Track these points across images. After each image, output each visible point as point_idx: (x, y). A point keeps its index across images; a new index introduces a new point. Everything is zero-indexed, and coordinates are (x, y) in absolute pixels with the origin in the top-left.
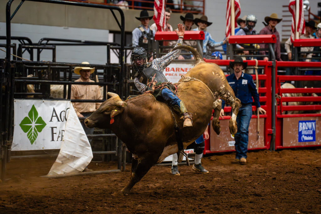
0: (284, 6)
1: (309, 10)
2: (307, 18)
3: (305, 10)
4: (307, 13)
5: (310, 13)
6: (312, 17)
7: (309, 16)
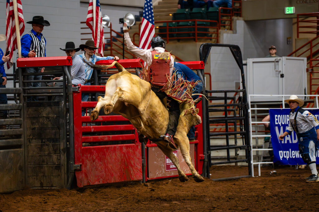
0: (82, 23)
1: (111, 27)
2: (108, 36)
3: (105, 26)
4: (109, 30)
5: (111, 30)
6: (114, 34)
7: (111, 33)
